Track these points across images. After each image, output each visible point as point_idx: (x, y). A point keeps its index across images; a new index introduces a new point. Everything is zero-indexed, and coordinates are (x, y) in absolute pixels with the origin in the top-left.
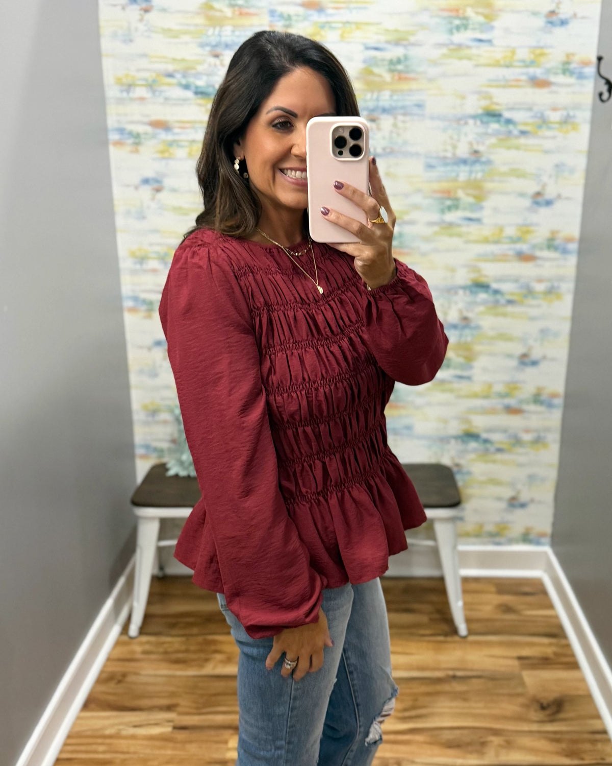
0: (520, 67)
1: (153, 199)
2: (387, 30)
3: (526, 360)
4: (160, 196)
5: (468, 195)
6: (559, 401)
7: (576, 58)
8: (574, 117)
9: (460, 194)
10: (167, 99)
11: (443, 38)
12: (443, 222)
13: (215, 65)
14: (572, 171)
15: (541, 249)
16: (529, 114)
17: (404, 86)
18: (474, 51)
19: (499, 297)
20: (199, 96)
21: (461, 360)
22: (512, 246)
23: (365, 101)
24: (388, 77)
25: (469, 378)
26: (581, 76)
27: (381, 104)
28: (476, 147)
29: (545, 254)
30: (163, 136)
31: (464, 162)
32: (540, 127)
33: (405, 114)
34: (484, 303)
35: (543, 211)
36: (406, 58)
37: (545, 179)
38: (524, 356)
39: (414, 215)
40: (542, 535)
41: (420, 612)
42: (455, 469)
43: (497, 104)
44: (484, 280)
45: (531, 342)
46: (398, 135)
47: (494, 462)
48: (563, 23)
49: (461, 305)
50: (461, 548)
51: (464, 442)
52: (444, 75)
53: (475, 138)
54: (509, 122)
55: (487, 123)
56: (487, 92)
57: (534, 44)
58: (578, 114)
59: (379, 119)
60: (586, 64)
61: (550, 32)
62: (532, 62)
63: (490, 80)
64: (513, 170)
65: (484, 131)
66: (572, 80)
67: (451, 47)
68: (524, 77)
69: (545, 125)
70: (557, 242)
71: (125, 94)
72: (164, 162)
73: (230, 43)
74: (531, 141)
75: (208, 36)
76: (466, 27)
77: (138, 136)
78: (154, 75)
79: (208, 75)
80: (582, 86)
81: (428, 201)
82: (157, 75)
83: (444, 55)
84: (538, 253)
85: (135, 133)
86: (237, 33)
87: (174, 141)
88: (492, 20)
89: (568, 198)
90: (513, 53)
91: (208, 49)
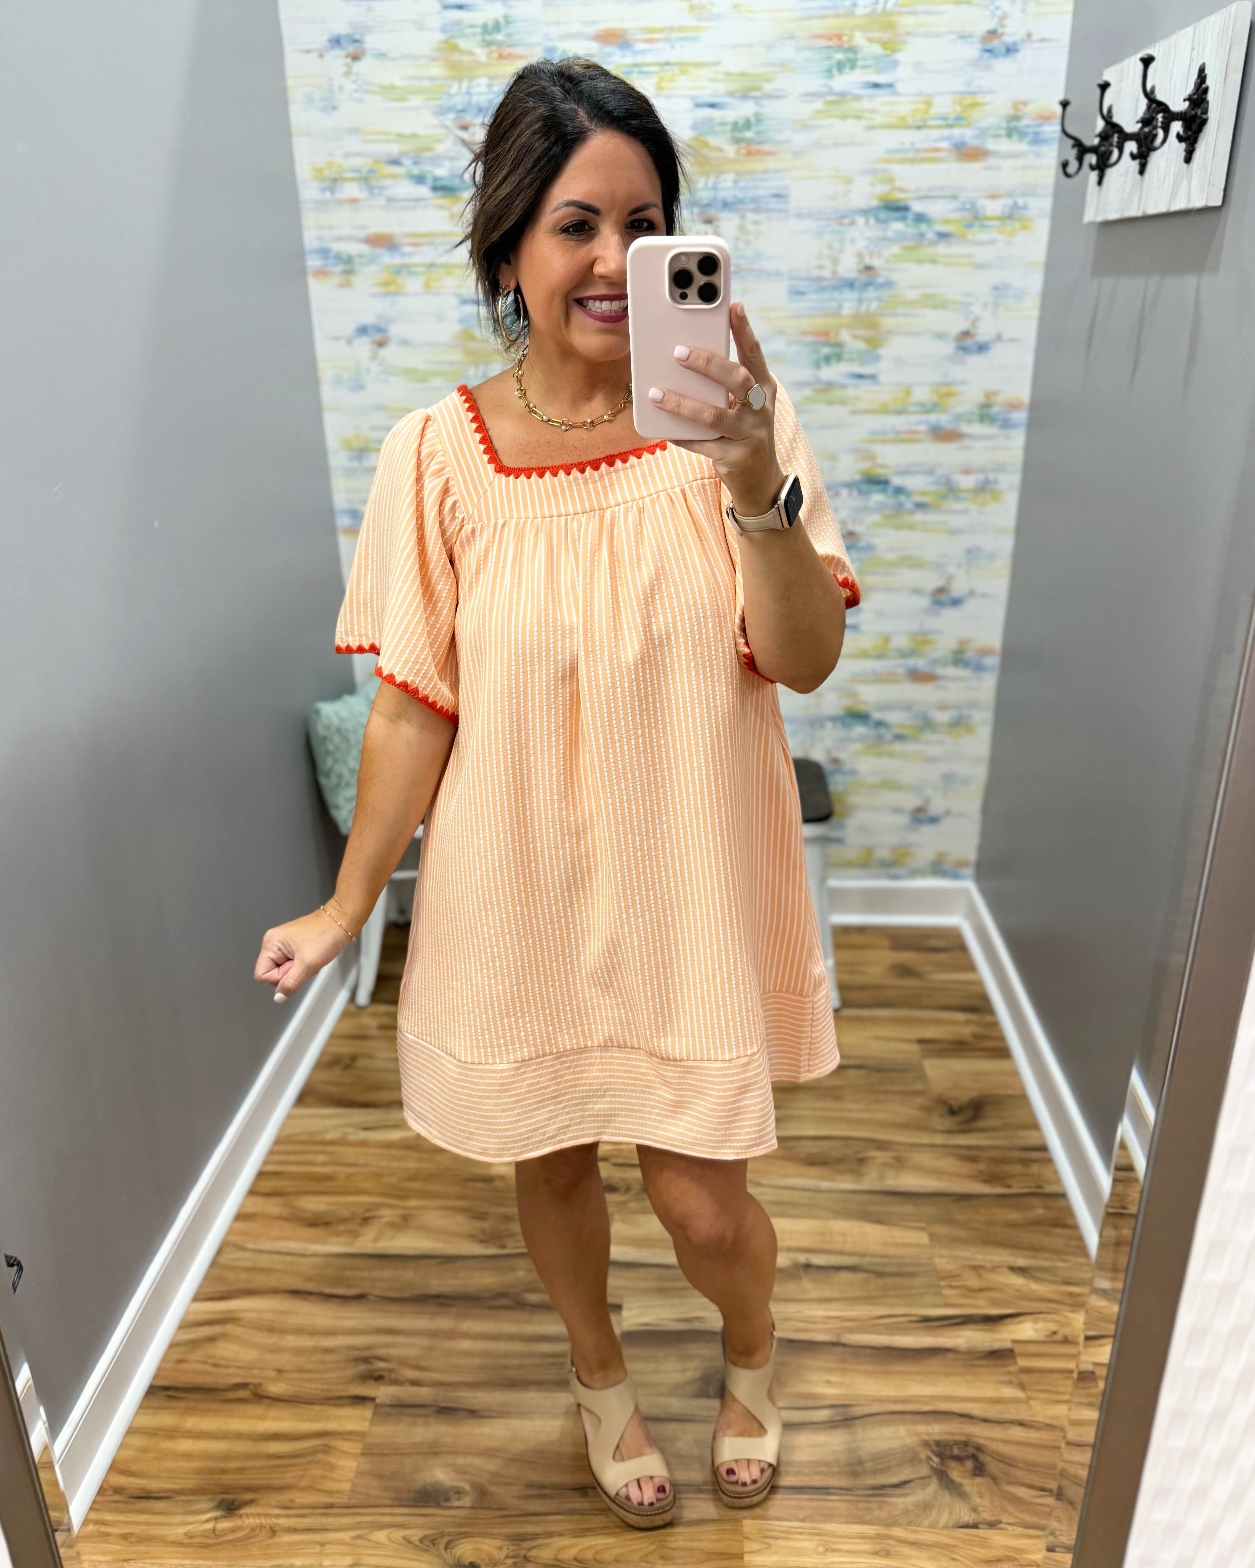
0: (939, 127)
1: (374, 358)
2: (729, 75)
3: (944, 597)
4: (383, 352)
5: (856, 337)
6: (993, 661)
8: (1025, 207)
9: (845, 336)
10: (390, 200)
11: (817, 84)
12: (818, 381)
13: (463, 141)
14: (1020, 295)
15: (970, 421)
16: (952, 205)
17: (757, 165)
18: (865, 104)
19: (902, 498)
20: (440, 193)
22: (925, 417)
24: (730, 151)
25: (854, 627)
26: (1037, 140)
27: (721, 194)
28: (868, 261)
29: (977, 429)
30: (387, 258)
31: (850, 284)
32: (970, 226)
33: (756, 211)
34: (880, 508)
35: (974, 360)
36: (759, 118)
37: (977, 310)
38: (941, 591)
40: (962, 864)
43: (903, 190)
44: (878, 471)
45: (951, 569)
46: (748, 242)
47: (890, 755)
48: (1010, 51)
49: (844, 513)
50: (833, 883)
51: (844, 725)
52: (818, 145)
53: (866, 247)
54: (920, 218)
55: (885, 221)
56: (885, 171)
57: (962, 88)
58: (1032, 202)
59: (717, 219)
60: (1045, 118)
61: (988, 68)
62: (959, 118)
63: (890, 151)
64: (927, 296)
65: (880, 234)
66: (1022, 146)
67: (830, 98)
68: (945, 145)
69: (977, 223)
70: (995, 410)
71: (328, 195)
72: (389, 299)
73: (485, 105)
74: (954, 249)
75: (451, 96)
76: (853, 65)
77: (349, 260)
78: (370, 162)
79: (451, 159)
80: (1039, 156)
81: (795, 348)
82: (375, 162)
83: (818, 112)
84: (965, 428)
85: (345, 255)
86: (496, 89)
87: (404, 266)
88: (894, 51)
89: (1012, 340)
90: (929, 104)
91: (451, 116)
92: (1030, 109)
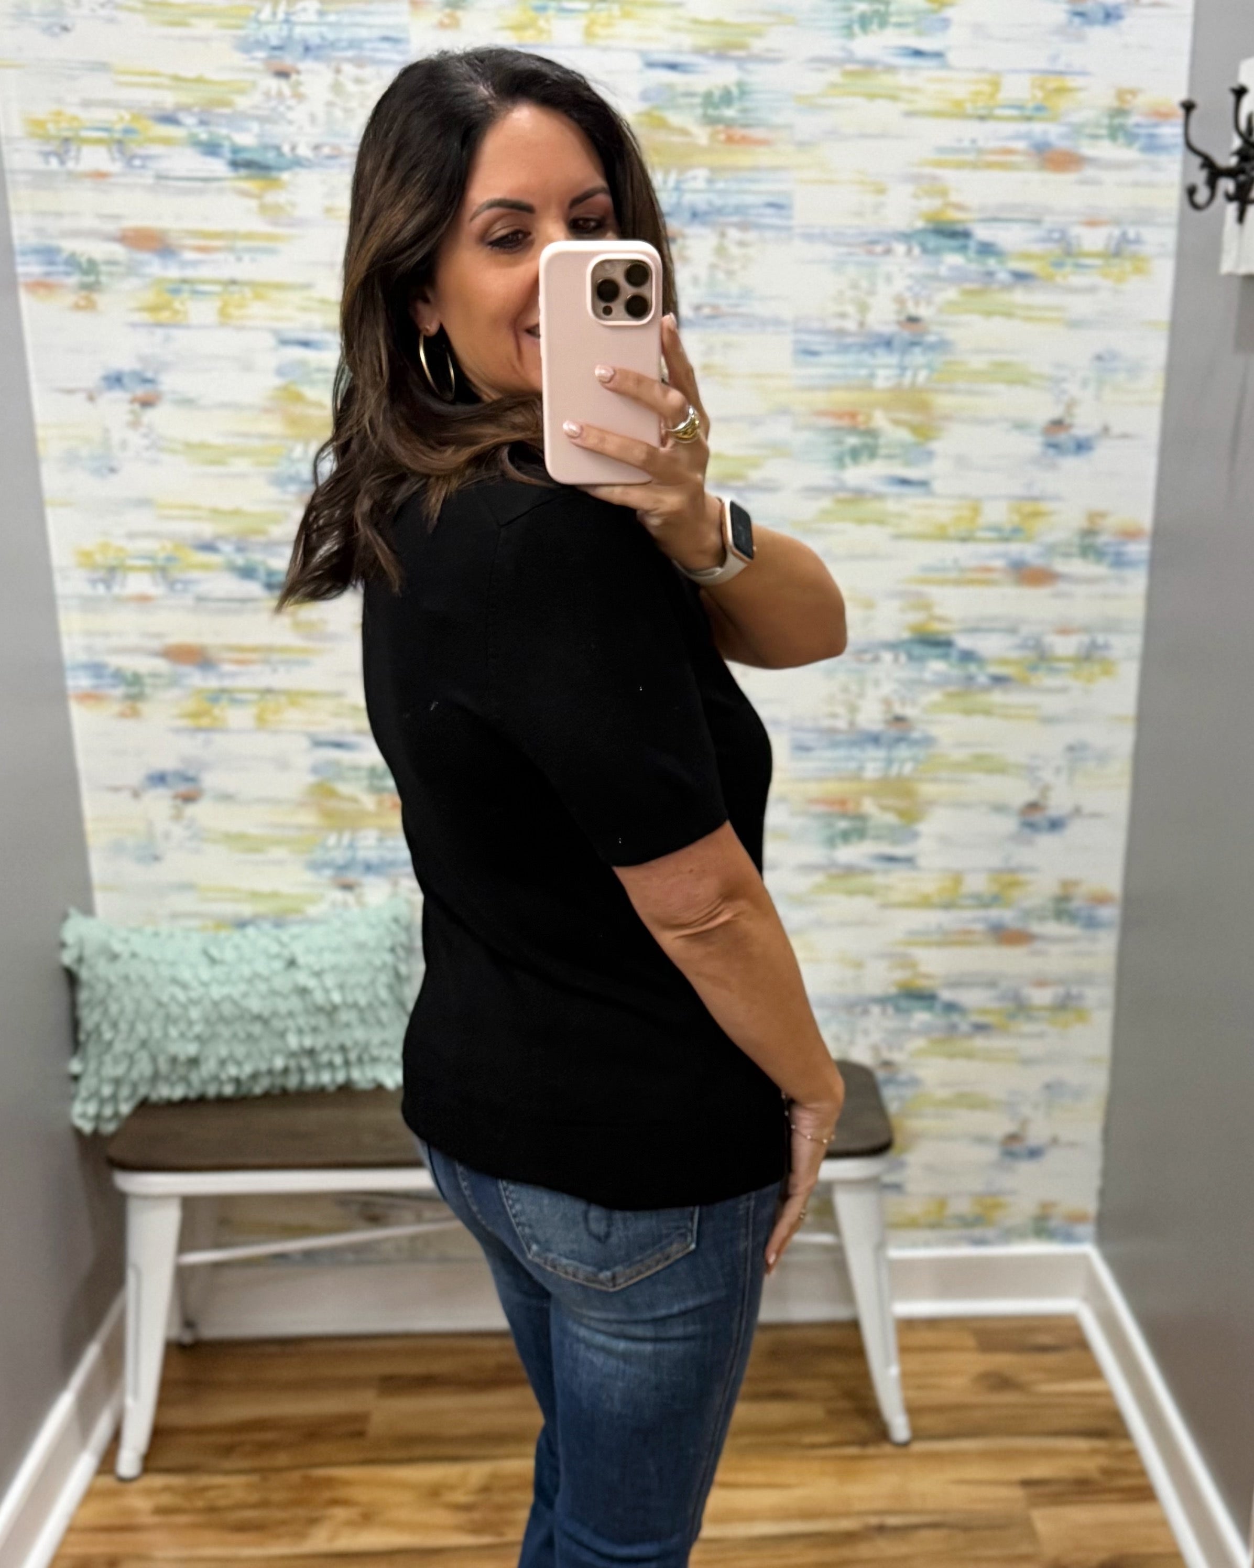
0: (1011, 119)
1: (135, 423)
2: (696, 21)
3: (1038, 817)
4: (150, 416)
5: (897, 423)
6: (1111, 913)
8: (1138, 240)
9: (880, 420)
10: (160, 177)
11: (830, 45)
12: (841, 486)
13: (280, 95)
14: (1134, 370)
15: (1067, 555)
16: (1034, 233)
17: (743, 158)
18: (903, 79)
19: (973, 668)
20: (243, 172)
21: (890, 818)
22: (1002, 547)
24: (701, 135)
25: (909, 861)
26: (1153, 145)
27: (688, 198)
28: (912, 310)
29: (1077, 567)
30: (155, 267)
31: (888, 343)
32: (1059, 265)
33: (742, 226)
34: (941, 682)
35: (1070, 464)
36: (744, 90)
37: (1073, 389)
38: (1033, 806)
39: (773, 470)
40: (1078, 1218)
41: (808, 1398)
42: (881, 1074)
43: (959, 207)
44: (936, 626)
45: (1047, 775)
46: (730, 273)
47: (969, 1055)
48: (1110, 16)
49: (887, 688)
50: (894, 1253)
51: (898, 1009)
52: (834, 134)
53: (909, 288)
54: (987, 250)
55: (937, 251)
56: (934, 179)
57: (1043, 64)
58: (1148, 234)
59: (684, 236)
60: (1162, 116)
61: (1080, 38)
62: (1039, 108)
63: (941, 150)
64: (1000, 366)
65: (929, 270)
66: (1130, 154)
67: (850, 67)
68: (1021, 145)
69: (1070, 261)
70: (1102, 539)
71: (54, 163)
72: (160, 332)
73: (315, 41)
74: (1038, 298)
75: (260, 23)
76: (883, 20)
77: (92, 267)
78: (127, 116)
79: (262, 120)
80: (1156, 168)
81: (806, 436)
82: (136, 117)
83: (834, 85)
84: (1060, 566)
85: (83, 260)
86: (332, 18)
87: (185, 281)
88: (943, 5)
89: (1125, 436)
90: (996, 85)
91: (261, 54)
92: (1141, 101)
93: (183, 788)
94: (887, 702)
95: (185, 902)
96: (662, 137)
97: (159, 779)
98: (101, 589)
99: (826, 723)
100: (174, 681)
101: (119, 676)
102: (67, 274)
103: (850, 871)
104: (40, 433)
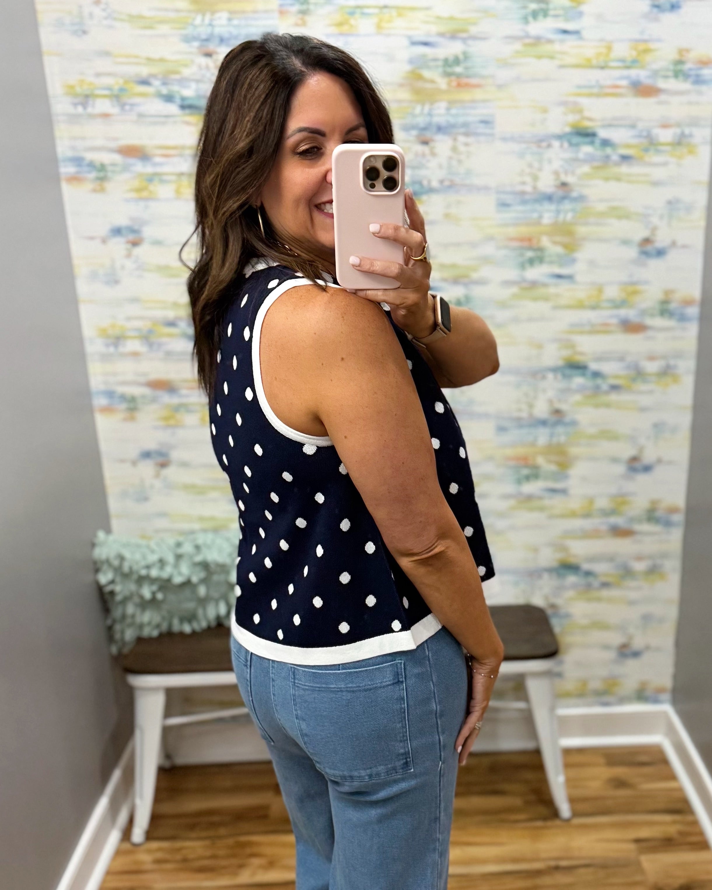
0: (618, 68)
1: (129, 255)
2: (438, 18)
3: (637, 465)
4: (137, 251)
5: (555, 243)
6: (679, 518)
7: (692, 55)
8: (691, 136)
9: (545, 242)
10: (141, 115)
11: (516, 29)
12: (524, 280)
13: (207, 68)
14: (689, 209)
15: (652, 315)
16: (632, 132)
17: (465, 95)
18: (557, 47)
19: (599, 381)
20: (187, 111)
21: (553, 468)
22: (615, 312)
23: (414, 116)
24: (442, 83)
25: (564, 492)
26: (698, 81)
27: (435, 120)
28: (564, 178)
29: (658, 322)
30: (139, 167)
32: (646, 150)
33: (467, 134)
34: (581, 389)
35: (654, 263)
36: (466, 56)
37: (655, 220)
38: (634, 459)
40: (661, 690)
41: (511, 793)
42: (549, 612)
43: (590, 119)
44: (579, 359)
45: (642, 441)
46: (460, 162)
47: (599, 600)
48: (674, 7)
49: (550, 394)
50: (561, 712)
51: (560, 575)
52: (518, 80)
53: (562, 166)
54: (606, 143)
55: (577, 145)
56: (575, 103)
57: (636, 36)
58: (696, 132)
59: (433, 141)
60: (703, 63)
61: (657, 20)
62: (634, 61)
63: (579, 87)
64: (614, 209)
65: (573, 156)
66: (687, 85)
67: (527, 41)
68: (624, 83)
69: (653, 148)
70: (673, 306)
71: (80, 109)
72: (142, 204)
73: (226, 35)
74: (635, 169)
75: (195, 27)
76: (545, 13)
77: (102, 168)
78: (121, 81)
79: (198, 81)
80: (700, 93)
81: (503, 252)
82: (126, 82)
83: (517, 52)
84: (649, 321)
85: (98, 164)
86: (235, 22)
87: (156, 174)
88: (580, 3)
89: (684, 246)
90: (609, 48)
91: (196, 44)
93: (160, 460)
94: (550, 402)
95: (162, 523)
96: (420, 84)
97: (147, 455)
98: (112, 349)
99: (516, 414)
100: (154, 400)
101: (123, 398)
102: (89, 172)
103: (530, 498)
104: (76, 261)
